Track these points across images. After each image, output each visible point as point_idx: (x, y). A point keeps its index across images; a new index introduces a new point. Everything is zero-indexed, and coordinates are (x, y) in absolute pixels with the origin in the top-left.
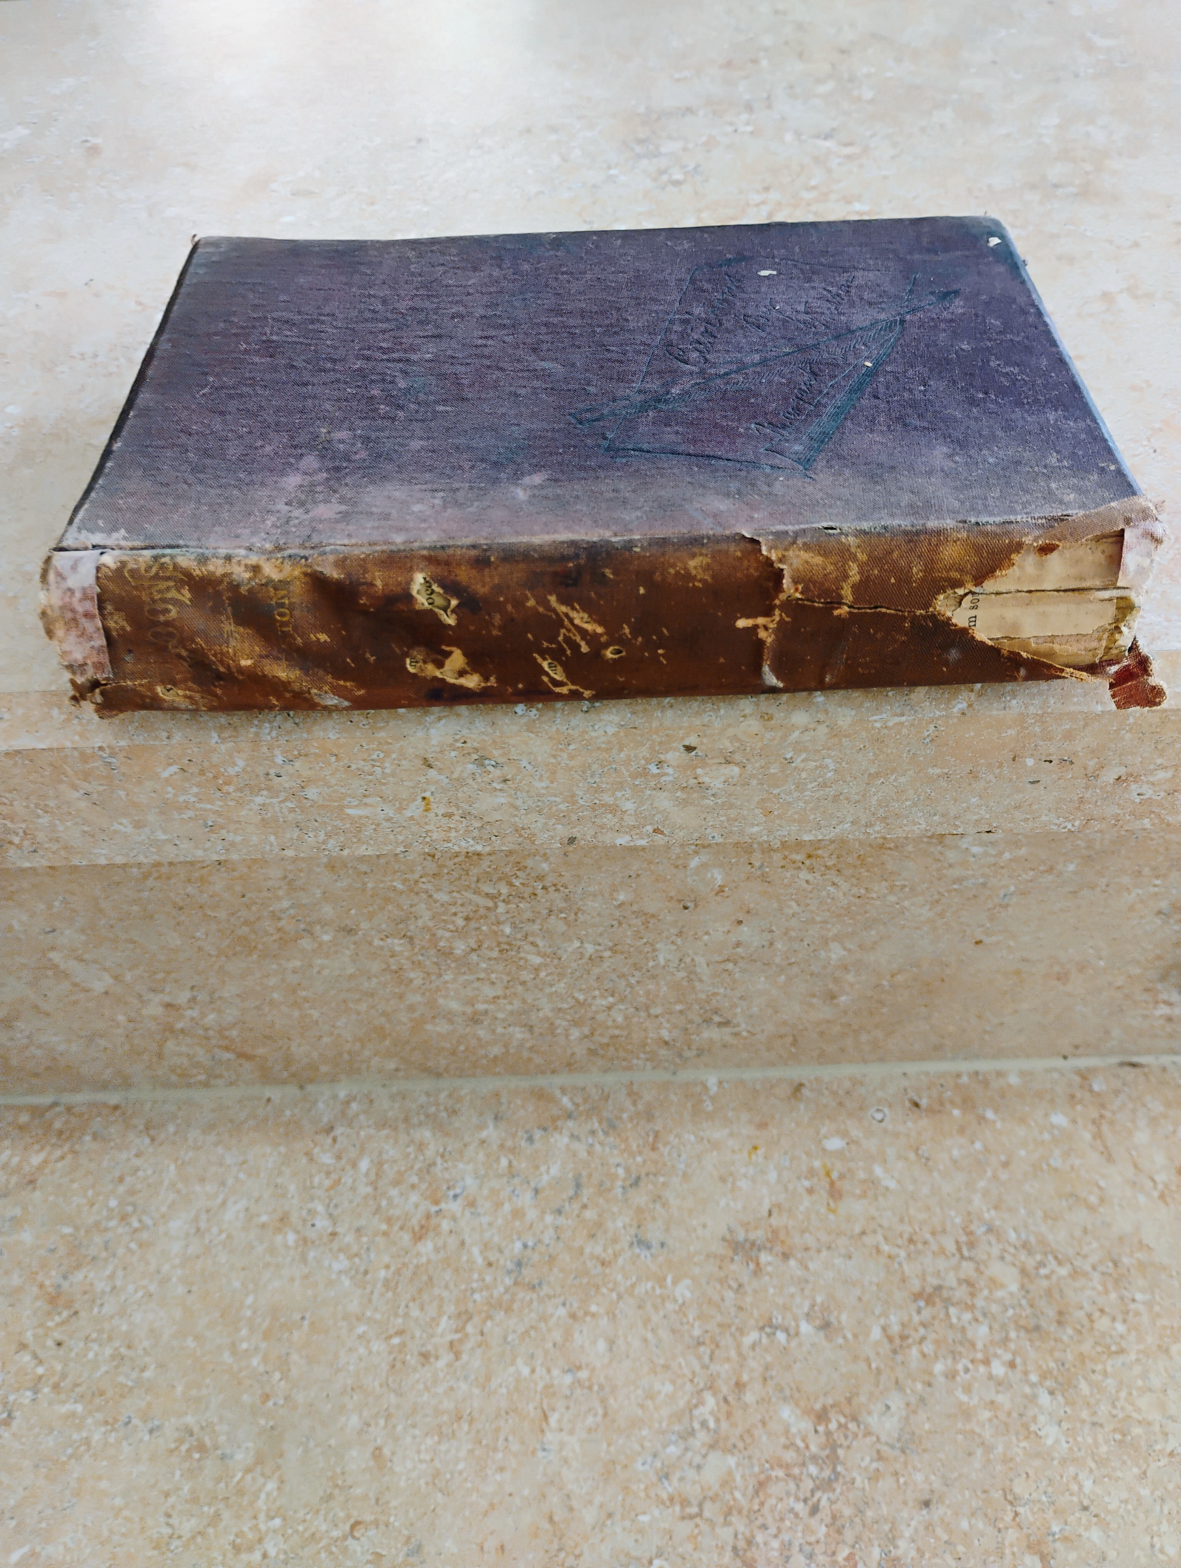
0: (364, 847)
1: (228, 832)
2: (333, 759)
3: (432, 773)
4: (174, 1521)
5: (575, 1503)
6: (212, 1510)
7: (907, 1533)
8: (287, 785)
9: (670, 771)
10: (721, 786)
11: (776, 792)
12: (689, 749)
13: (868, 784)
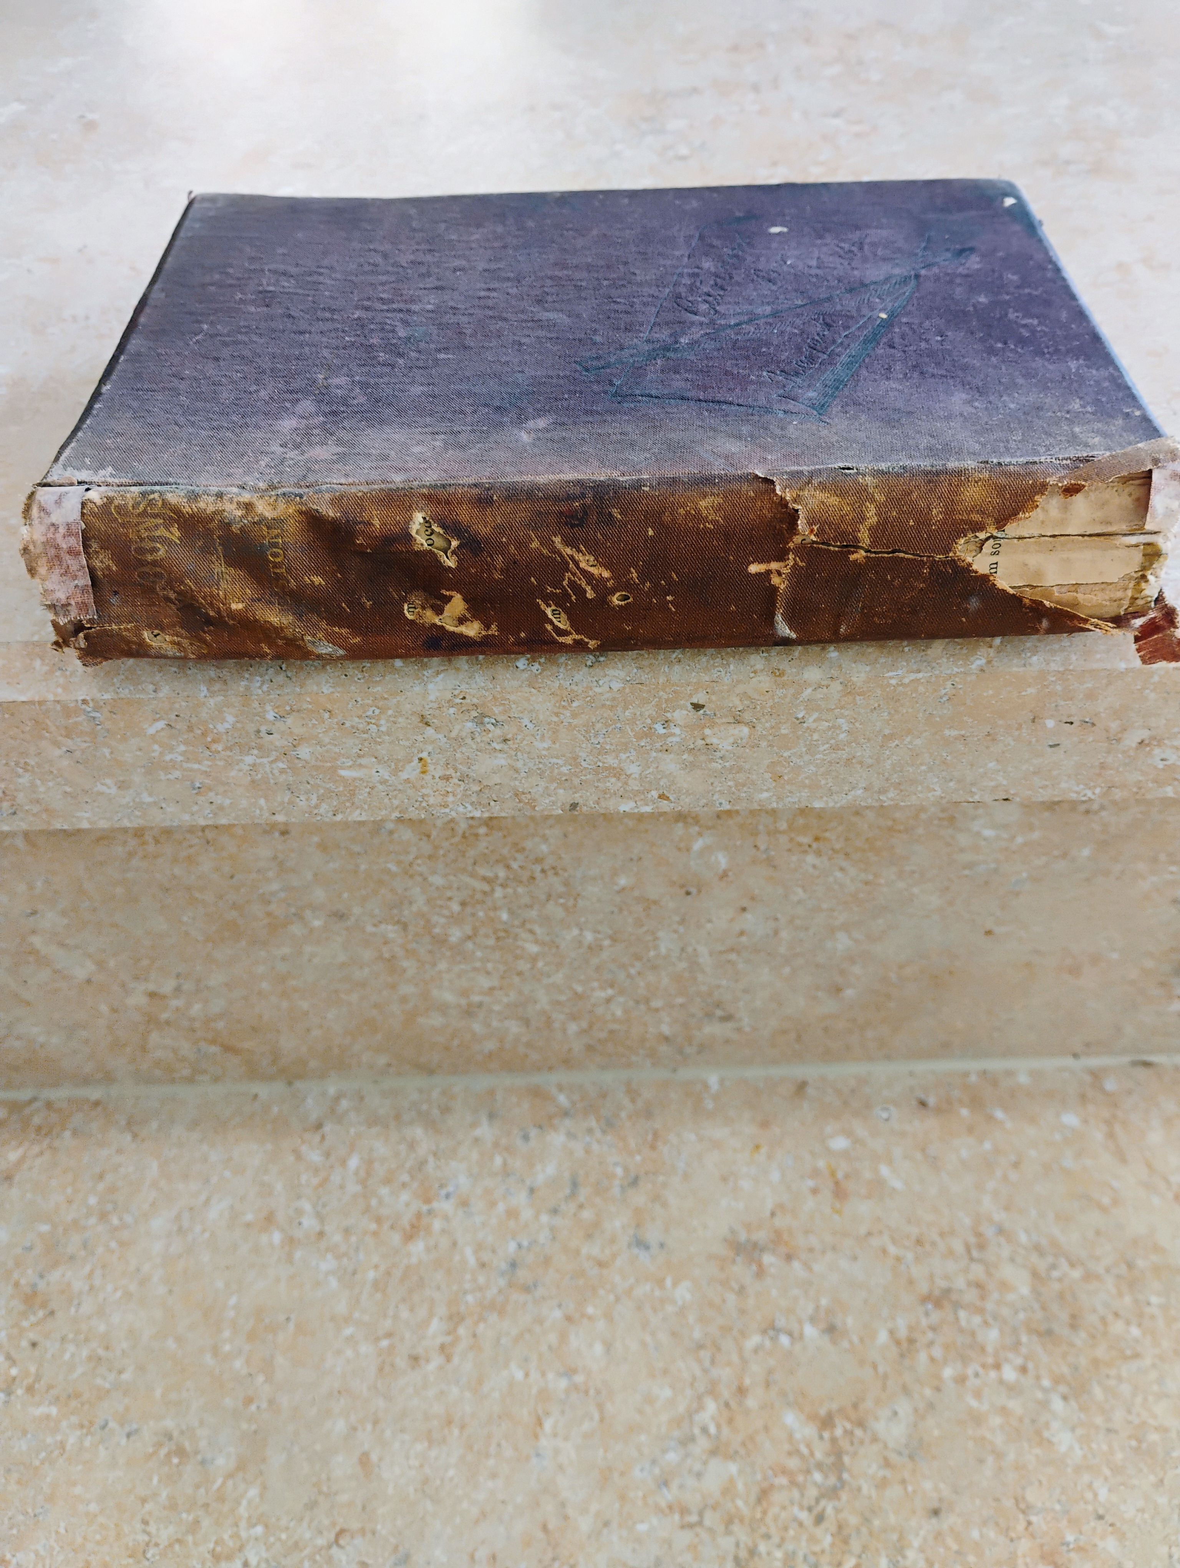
0: (358, 812)
1: (217, 794)
2: (327, 715)
3: (430, 731)
4: (152, 1528)
5: (570, 1512)
6: (191, 1518)
7: (916, 1543)
8: (278, 744)
9: (677, 731)
10: (730, 748)
11: (786, 754)
12: (697, 707)
13: (882, 746)
